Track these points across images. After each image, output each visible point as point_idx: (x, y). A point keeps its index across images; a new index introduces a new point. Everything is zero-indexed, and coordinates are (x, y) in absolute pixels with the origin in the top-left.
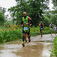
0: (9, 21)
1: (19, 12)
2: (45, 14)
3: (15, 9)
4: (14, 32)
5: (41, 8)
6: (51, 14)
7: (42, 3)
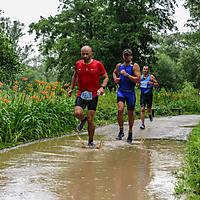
0: (34, 68)
1: (68, 37)
2: (158, 46)
3: (56, 26)
4: (50, 106)
5: (146, 25)
6: (182, 45)
7: (150, 6)
